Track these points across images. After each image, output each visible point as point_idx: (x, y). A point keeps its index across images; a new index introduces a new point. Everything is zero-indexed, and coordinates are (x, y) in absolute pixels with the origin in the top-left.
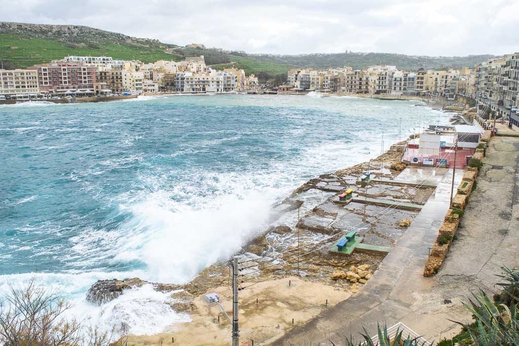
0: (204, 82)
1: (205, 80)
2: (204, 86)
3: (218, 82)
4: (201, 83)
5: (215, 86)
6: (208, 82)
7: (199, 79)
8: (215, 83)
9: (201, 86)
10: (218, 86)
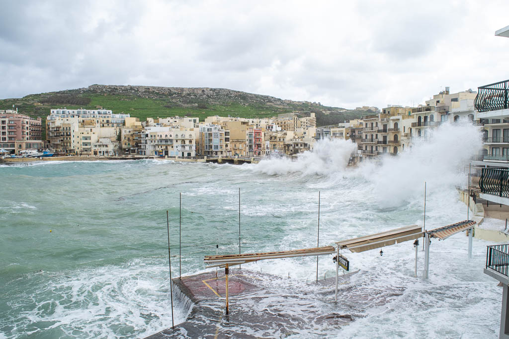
0: (166, 141)
1: (169, 137)
2: (167, 147)
3: (183, 141)
4: (164, 143)
5: (180, 148)
6: (171, 140)
7: (161, 136)
8: (179, 142)
9: (164, 147)
10: (183, 147)
